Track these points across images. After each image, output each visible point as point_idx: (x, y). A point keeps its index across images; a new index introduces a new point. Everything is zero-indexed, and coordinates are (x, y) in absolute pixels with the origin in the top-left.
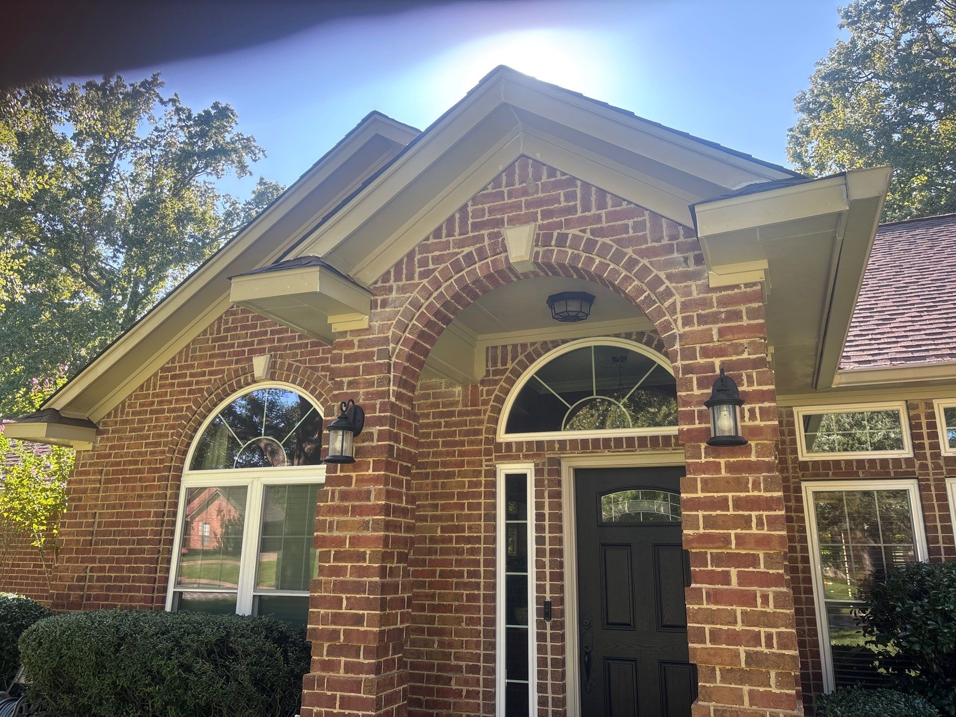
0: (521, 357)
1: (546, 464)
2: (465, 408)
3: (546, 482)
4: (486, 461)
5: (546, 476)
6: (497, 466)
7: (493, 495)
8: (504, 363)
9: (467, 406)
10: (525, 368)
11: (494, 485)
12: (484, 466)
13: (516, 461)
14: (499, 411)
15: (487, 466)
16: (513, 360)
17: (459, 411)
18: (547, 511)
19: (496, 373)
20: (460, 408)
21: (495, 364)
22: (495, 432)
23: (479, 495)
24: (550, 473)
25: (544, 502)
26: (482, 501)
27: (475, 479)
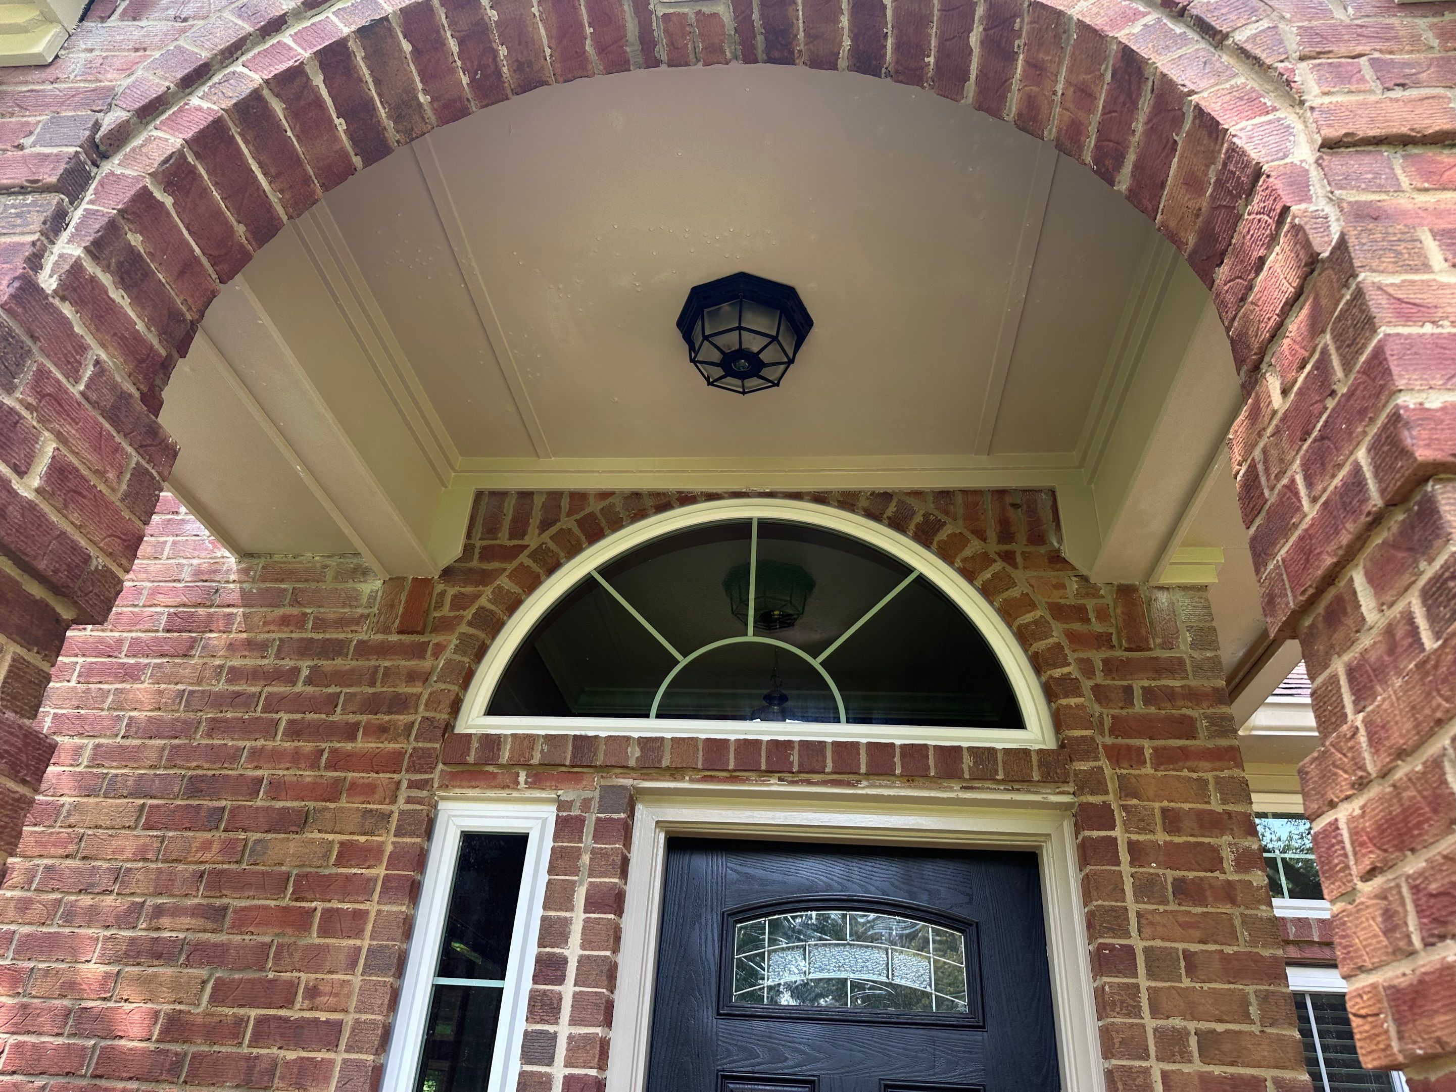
0: (567, 523)
1: (595, 804)
2: (380, 637)
3: (586, 859)
4: (412, 785)
5: (588, 840)
6: (442, 805)
7: (414, 891)
8: (519, 531)
9: (386, 630)
10: (574, 550)
11: (420, 860)
12: (401, 800)
13: (503, 794)
14: (481, 653)
15: (409, 801)
16: (545, 525)
17: (361, 643)
18: (573, 951)
19: (487, 554)
20: (364, 634)
21: (492, 531)
22: (456, 707)
23: (364, 887)
24: (602, 830)
25: (567, 922)
26: (372, 907)
27: (362, 839)
